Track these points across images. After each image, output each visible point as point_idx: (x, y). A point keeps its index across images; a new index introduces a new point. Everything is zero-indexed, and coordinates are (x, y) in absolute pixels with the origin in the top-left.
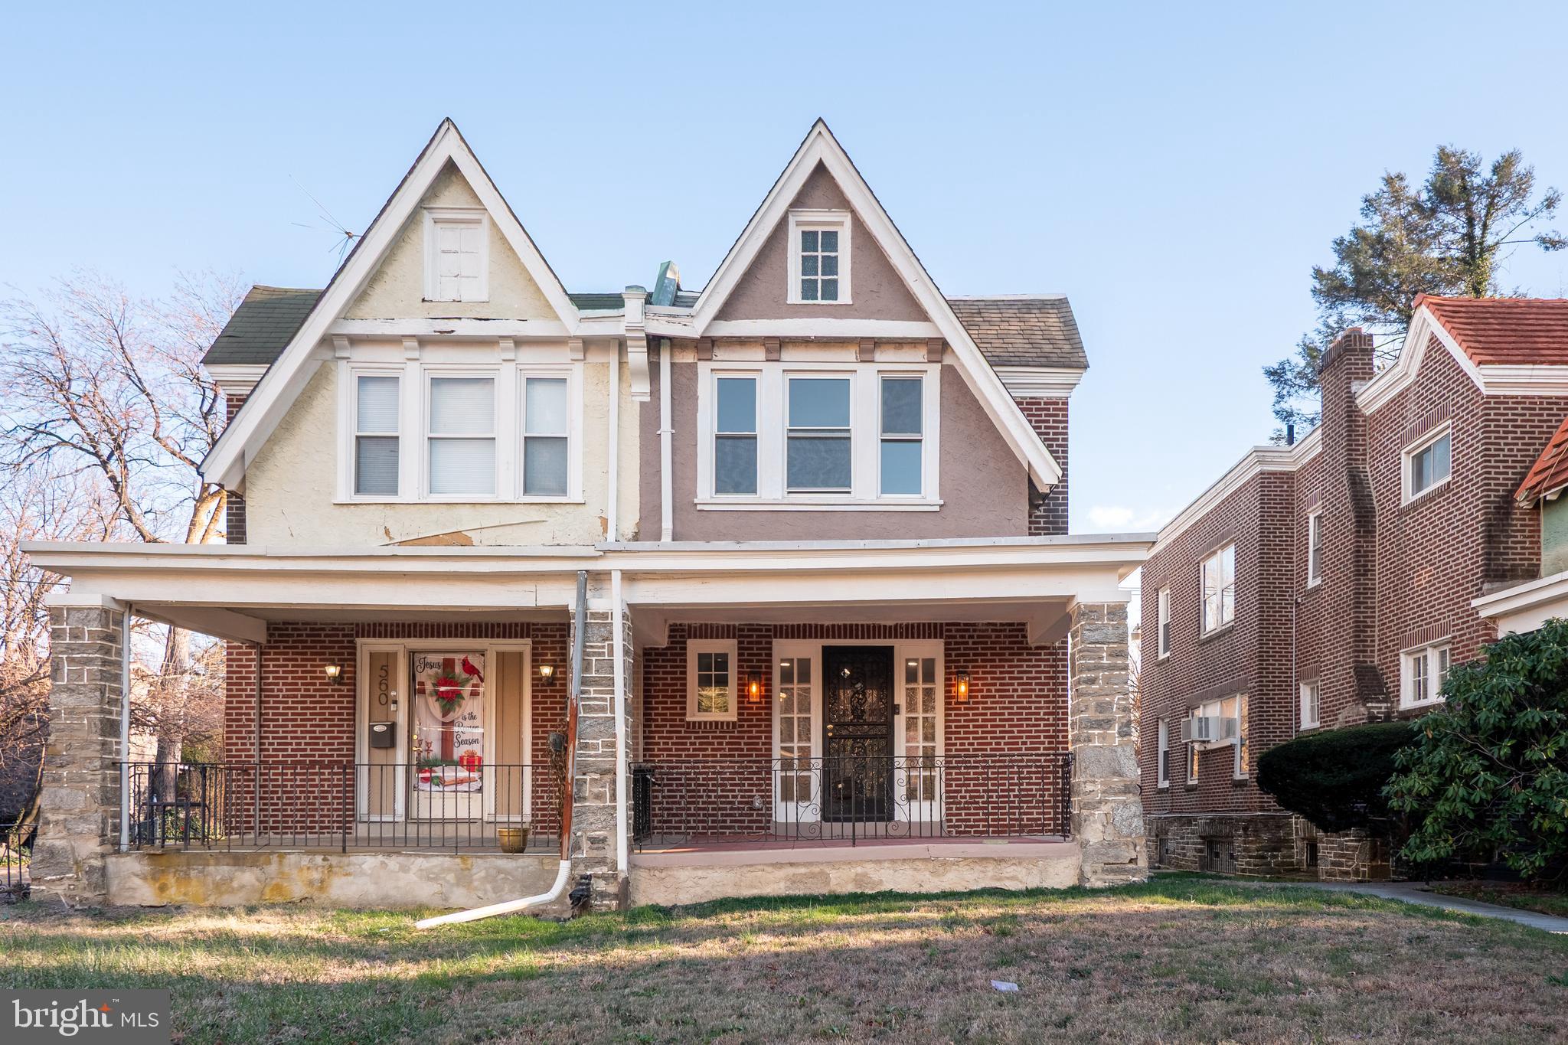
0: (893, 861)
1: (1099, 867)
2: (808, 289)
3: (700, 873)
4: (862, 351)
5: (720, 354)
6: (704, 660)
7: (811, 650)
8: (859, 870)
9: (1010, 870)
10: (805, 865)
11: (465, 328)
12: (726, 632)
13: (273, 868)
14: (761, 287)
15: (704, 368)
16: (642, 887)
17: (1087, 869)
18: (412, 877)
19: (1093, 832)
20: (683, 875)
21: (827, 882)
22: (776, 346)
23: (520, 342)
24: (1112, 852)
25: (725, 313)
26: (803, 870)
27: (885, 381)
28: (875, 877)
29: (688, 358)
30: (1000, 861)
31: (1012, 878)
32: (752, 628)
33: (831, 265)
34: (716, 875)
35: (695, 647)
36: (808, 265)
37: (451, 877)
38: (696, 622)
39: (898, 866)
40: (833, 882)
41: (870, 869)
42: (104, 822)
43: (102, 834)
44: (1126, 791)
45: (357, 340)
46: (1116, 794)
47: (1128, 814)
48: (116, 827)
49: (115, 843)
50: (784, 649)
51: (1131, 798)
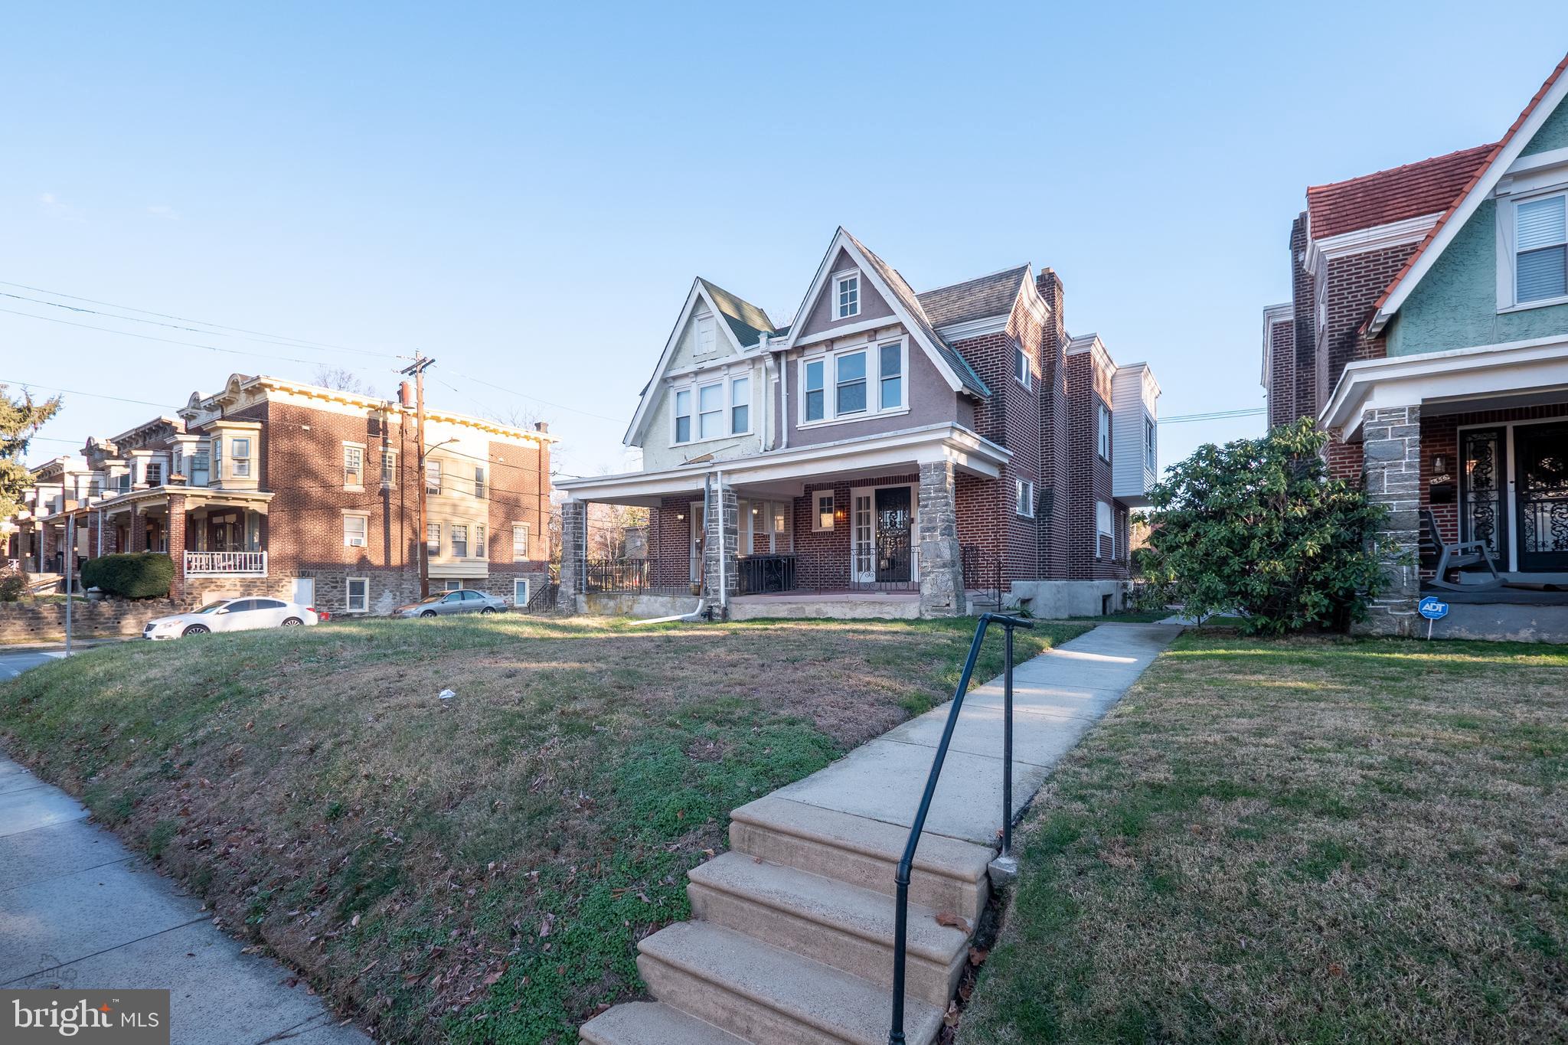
0: (832, 603)
1: (929, 608)
2: (843, 311)
3: (754, 606)
4: (869, 336)
5: (807, 352)
6: (822, 501)
7: (869, 492)
8: (818, 606)
9: (887, 609)
10: (796, 603)
11: (706, 365)
12: (829, 486)
13: (618, 600)
14: (820, 317)
15: (800, 361)
16: (733, 611)
17: (923, 609)
18: (658, 605)
19: (927, 590)
20: (747, 607)
21: (804, 612)
22: (831, 343)
23: (729, 366)
24: (936, 600)
25: (804, 332)
26: (794, 606)
27: (882, 349)
28: (825, 611)
29: (793, 358)
30: (882, 603)
31: (888, 613)
32: (841, 483)
33: (853, 296)
34: (760, 607)
35: (817, 495)
36: (843, 298)
37: (669, 605)
38: (815, 483)
39: (835, 605)
40: (807, 612)
41: (822, 606)
42: (575, 582)
43: (575, 586)
44: (944, 566)
45: (675, 378)
46: (939, 568)
47: (945, 579)
48: (581, 584)
49: (581, 590)
50: (857, 492)
51: (946, 570)
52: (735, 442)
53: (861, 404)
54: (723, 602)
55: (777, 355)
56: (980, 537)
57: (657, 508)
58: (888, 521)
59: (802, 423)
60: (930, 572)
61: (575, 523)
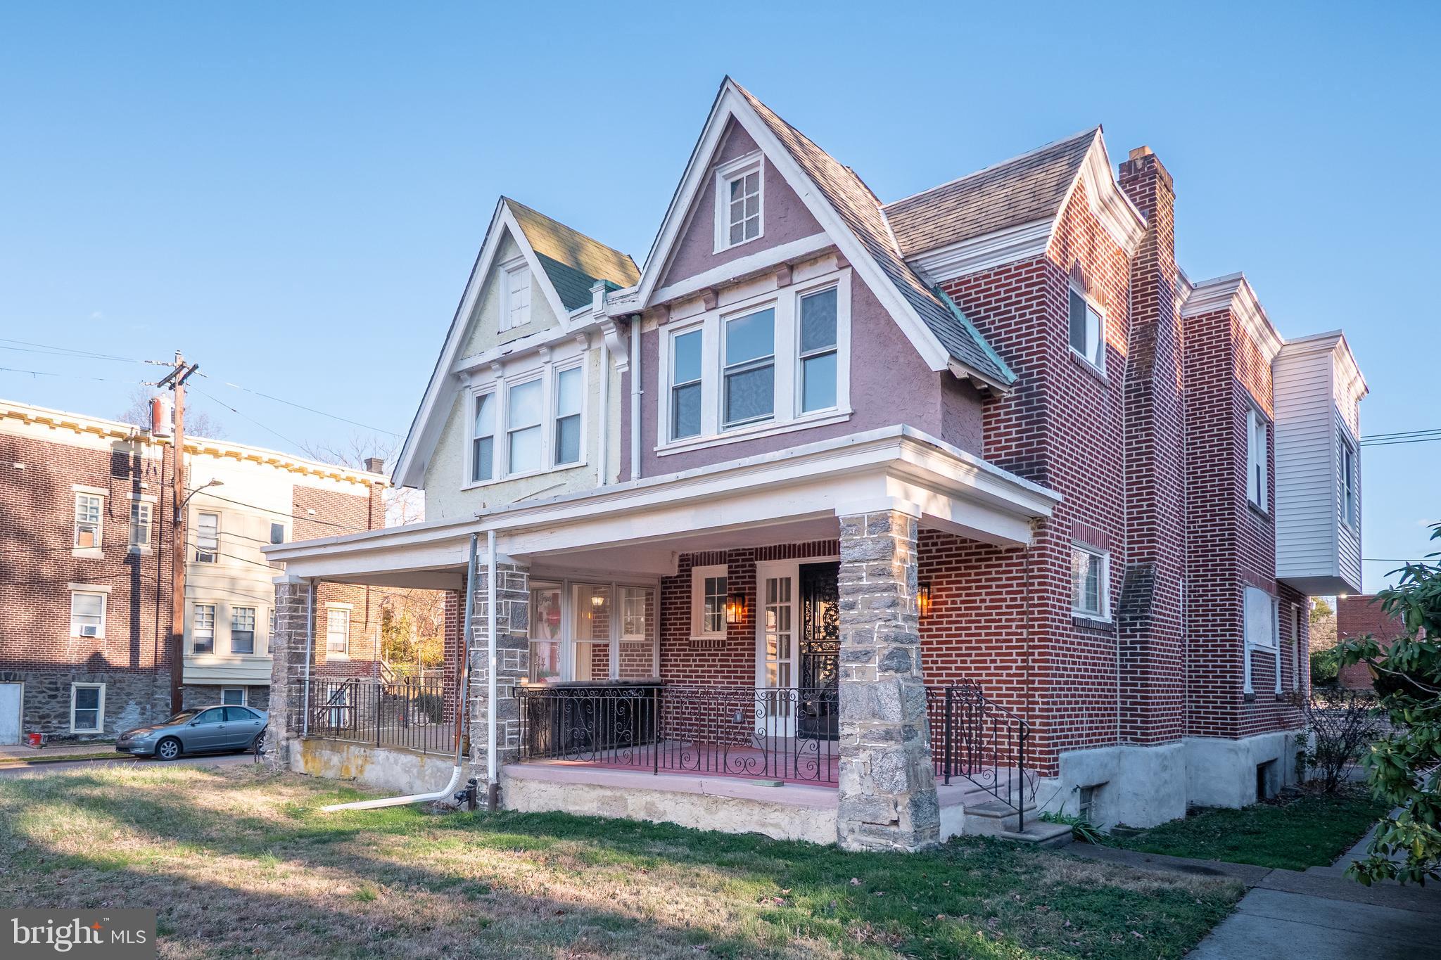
0: (674, 793)
1: (857, 825)
2: (735, 234)
3: (543, 786)
4: (780, 278)
5: (675, 315)
6: (710, 583)
7: (788, 569)
8: (648, 798)
9: (775, 817)
10: (612, 788)
11: (517, 347)
12: (719, 558)
13: (345, 755)
14: (695, 249)
15: (663, 331)
16: (510, 793)
17: (843, 826)
18: (398, 769)
19: (851, 784)
20: (533, 786)
21: (625, 807)
22: (714, 293)
23: (553, 346)
24: (871, 810)
25: (667, 276)
26: (608, 793)
27: (804, 300)
28: (661, 807)
29: (651, 326)
30: (764, 805)
31: (776, 826)
32: (739, 553)
33: (753, 202)
34: (553, 790)
35: (700, 575)
36: (736, 212)
37: (415, 771)
38: (697, 551)
39: (679, 797)
40: (630, 807)
41: (656, 797)
42: (289, 717)
43: (289, 724)
44: (888, 736)
45: (473, 372)
46: (877, 740)
47: (888, 764)
48: (300, 721)
49: (299, 731)
50: (768, 570)
51: (892, 746)
52: (558, 479)
53: (765, 406)
54: (491, 773)
55: (624, 322)
56: (993, 661)
57: (456, 591)
58: (822, 624)
59: (664, 442)
60: (857, 748)
61: (291, 617)
